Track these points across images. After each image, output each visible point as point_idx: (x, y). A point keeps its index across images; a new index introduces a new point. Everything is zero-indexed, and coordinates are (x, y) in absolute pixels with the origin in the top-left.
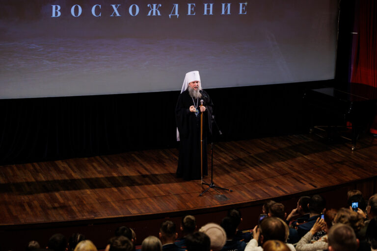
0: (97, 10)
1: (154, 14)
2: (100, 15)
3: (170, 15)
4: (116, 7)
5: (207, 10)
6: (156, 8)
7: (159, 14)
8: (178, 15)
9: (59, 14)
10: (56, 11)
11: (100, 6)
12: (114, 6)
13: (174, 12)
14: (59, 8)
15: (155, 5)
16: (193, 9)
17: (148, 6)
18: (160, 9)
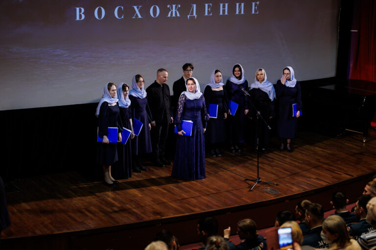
0: (119, 11)
1: (174, 15)
2: (123, 17)
3: (188, 16)
4: (138, 8)
5: (223, 10)
6: (176, 9)
7: (178, 15)
8: (196, 16)
9: (83, 17)
10: (80, 14)
11: (122, 7)
12: (135, 7)
13: (192, 13)
14: (83, 10)
15: (174, 6)
16: (210, 9)
17: (168, 6)
18: (179, 10)
